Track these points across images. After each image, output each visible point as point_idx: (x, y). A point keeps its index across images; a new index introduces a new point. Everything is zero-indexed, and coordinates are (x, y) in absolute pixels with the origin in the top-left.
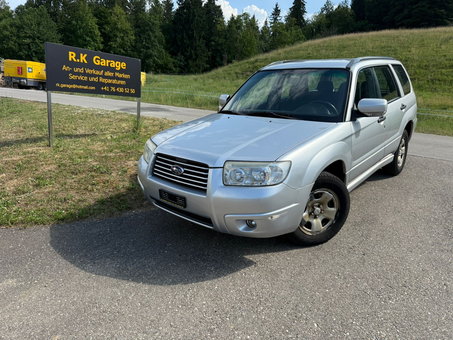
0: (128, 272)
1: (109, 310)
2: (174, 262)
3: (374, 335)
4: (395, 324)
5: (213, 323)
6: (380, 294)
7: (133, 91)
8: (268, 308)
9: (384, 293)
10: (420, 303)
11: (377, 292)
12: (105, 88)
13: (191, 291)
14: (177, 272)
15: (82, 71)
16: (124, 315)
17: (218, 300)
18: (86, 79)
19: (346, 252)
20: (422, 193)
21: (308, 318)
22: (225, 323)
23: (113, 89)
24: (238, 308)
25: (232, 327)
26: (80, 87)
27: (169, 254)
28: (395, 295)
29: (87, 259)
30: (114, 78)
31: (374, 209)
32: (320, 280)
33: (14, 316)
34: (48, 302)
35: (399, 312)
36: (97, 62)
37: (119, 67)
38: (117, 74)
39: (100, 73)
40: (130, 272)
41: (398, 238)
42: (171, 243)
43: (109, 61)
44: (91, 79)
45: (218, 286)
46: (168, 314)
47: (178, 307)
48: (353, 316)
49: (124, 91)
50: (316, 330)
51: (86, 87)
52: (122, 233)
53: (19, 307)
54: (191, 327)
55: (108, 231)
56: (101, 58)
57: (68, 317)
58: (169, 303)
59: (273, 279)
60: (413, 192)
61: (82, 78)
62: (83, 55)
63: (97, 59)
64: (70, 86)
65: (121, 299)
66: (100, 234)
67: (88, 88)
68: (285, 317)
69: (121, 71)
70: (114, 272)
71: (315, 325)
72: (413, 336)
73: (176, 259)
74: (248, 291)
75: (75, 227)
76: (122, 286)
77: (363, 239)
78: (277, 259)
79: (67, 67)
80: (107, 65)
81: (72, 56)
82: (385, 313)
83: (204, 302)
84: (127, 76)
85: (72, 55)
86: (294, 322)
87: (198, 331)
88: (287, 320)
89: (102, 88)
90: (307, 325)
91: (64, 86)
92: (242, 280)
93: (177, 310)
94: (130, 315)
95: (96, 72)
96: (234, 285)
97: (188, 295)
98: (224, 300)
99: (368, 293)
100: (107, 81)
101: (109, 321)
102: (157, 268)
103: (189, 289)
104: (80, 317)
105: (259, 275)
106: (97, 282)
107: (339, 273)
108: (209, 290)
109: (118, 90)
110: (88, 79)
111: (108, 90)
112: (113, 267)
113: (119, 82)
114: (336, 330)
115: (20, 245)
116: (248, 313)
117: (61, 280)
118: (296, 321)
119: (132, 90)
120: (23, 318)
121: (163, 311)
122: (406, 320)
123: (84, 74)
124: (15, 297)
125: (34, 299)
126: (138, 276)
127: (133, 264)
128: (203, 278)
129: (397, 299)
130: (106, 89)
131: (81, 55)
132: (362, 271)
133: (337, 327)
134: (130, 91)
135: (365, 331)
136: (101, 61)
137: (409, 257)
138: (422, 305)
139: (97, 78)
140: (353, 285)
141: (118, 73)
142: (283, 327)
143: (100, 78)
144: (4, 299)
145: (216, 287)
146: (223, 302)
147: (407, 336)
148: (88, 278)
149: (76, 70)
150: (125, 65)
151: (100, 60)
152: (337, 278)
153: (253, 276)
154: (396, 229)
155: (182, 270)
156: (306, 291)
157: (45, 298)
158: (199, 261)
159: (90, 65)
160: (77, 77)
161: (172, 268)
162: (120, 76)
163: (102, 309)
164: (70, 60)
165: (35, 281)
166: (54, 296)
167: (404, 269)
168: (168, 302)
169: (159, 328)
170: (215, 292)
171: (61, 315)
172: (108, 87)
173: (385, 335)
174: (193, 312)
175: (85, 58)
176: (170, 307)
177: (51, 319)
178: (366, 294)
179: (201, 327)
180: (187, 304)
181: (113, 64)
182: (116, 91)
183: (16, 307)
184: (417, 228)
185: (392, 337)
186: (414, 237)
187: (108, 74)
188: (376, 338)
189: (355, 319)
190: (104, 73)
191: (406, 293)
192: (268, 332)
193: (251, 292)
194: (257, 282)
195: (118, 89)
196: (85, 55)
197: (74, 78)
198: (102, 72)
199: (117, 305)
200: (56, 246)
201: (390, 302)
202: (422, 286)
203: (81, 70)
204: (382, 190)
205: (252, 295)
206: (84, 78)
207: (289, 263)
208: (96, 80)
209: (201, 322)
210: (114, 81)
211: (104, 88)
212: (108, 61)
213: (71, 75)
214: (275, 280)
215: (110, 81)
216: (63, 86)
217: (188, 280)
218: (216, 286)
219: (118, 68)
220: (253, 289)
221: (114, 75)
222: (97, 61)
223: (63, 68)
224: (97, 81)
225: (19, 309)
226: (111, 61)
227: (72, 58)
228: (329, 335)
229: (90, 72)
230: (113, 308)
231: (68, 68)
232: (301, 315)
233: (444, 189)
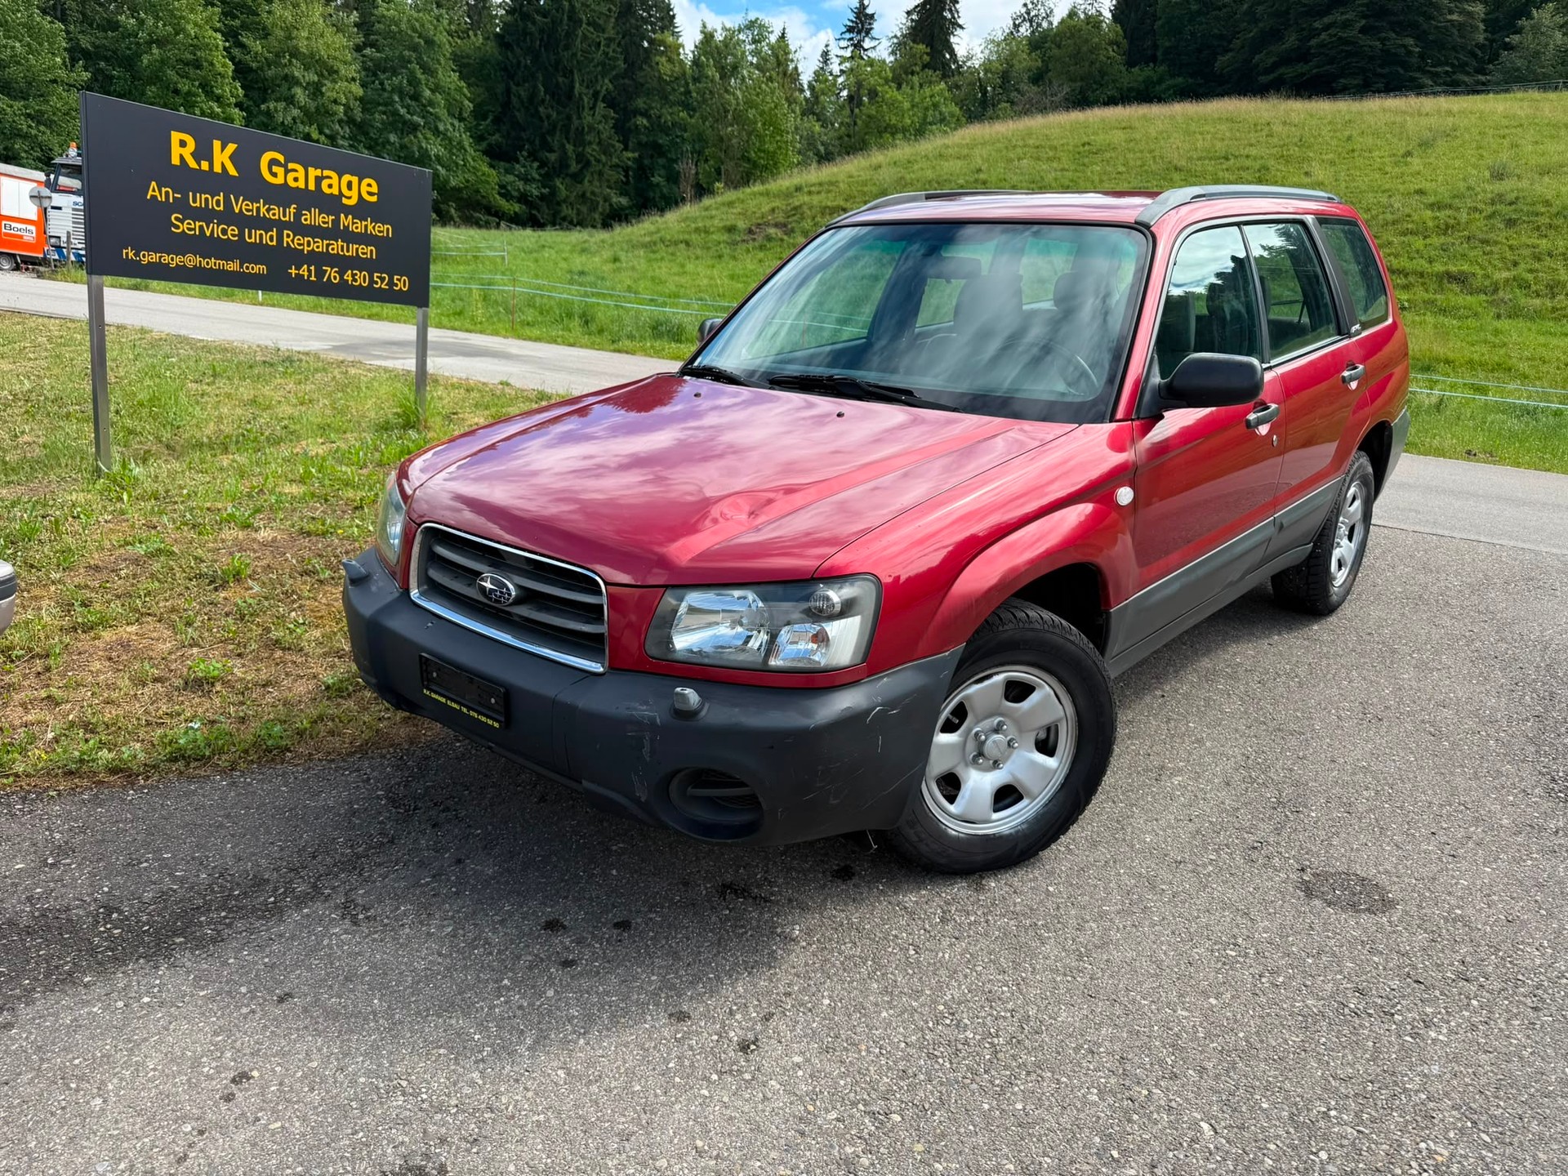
0: (491, 953)
1: (454, 1102)
2: (650, 911)
3: (1410, 1155)
4: (1467, 1111)
5: (848, 1136)
6: (1393, 1006)
7: (402, 284)
8: (1028, 1073)
9: (1404, 1002)
10: (1528, 1037)
11: (1379, 1001)
12: (304, 271)
13: (738, 1017)
14: (670, 946)
15: (218, 205)
16: (513, 1117)
17: (846, 1049)
18: (233, 235)
19: (1239, 860)
20: (1437, 653)
21: (1173, 1104)
22: (891, 1134)
23: (332, 274)
24: (922, 1077)
25: (919, 1147)
26: (212, 263)
27: (628, 882)
28: (1443, 1011)
29: (326, 909)
30: (334, 233)
31: (1295, 711)
32: (1178, 965)
33: (88, 1138)
34: (209, 1078)
35: (1470, 1071)
36: (275, 175)
37: (354, 193)
38: (346, 221)
39: (284, 216)
40: (499, 952)
41: (1401, 808)
42: (623, 842)
43: (318, 172)
44: (250, 237)
45: (830, 997)
46: (677, 1107)
47: (706, 1079)
48: (1325, 1089)
49: (372, 281)
50: (1212, 1146)
51: (232, 266)
52: (435, 804)
53: (99, 1101)
54: (774, 1154)
55: (378, 797)
56: (287, 161)
57: (304, 1135)
58: (671, 1065)
59: (1016, 965)
60: (1406, 649)
61: (218, 232)
62: (223, 148)
63: (273, 162)
64: (173, 260)
65: (488, 1055)
66: (354, 813)
67: (241, 267)
68: (1095, 1104)
69: (362, 210)
70: (440, 954)
71: (1205, 1126)
72: (1541, 1155)
73: (655, 898)
74: (941, 1012)
75: (250, 784)
76: (482, 1008)
77: (1286, 816)
78: (1015, 892)
79: (163, 190)
80: (312, 187)
81: (181, 148)
82: (1425, 1075)
83: (797, 1059)
84: (383, 230)
85: (183, 144)
86: (1130, 1121)
87: (802, 1166)
88: (1103, 1111)
89: (293, 271)
90: (1176, 1129)
91: (154, 257)
92: (911, 972)
93: (705, 1092)
94: (536, 1118)
95: (268, 210)
96: (885, 991)
97: (732, 1034)
98: (864, 1047)
99: (1352, 1006)
100: (309, 242)
101: (464, 1145)
102: (594, 937)
103: (731, 1009)
104: (350, 1131)
105: (966, 950)
106: (383, 995)
107: (1234, 937)
108: (804, 1013)
109: (350, 279)
110: (241, 235)
111: (313, 278)
112: (429, 934)
113: (353, 250)
114: (1278, 1142)
115: (54, 858)
116: (962, 1092)
117: (243, 990)
118: (1135, 1117)
119: (399, 280)
120: (125, 1145)
121: (656, 1096)
122: (1501, 1099)
123: (228, 216)
124: (77, 1062)
125: (154, 1070)
126: (530, 968)
127: (502, 922)
128: (770, 967)
129: (1453, 1024)
130: (306, 274)
131: (217, 144)
132: (1313, 929)
133: (1281, 1132)
134: (391, 283)
135: (1376, 1144)
136: (287, 171)
137: (1453, 877)
138: (1537, 1043)
139: (274, 234)
140: (1292, 978)
141: (350, 217)
142: (1097, 1139)
143: (285, 232)
144: (34, 1073)
145: (826, 1002)
146: (864, 1053)
147: (1520, 1155)
148: (346, 978)
149: (198, 201)
150: (375, 189)
151: (285, 166)
152: (1234, 954)
153: (947, 956)
154: (1385, 779)
155: (688, 939)
156: (1141, 1007)
157: (196, 1063)
158: (742, 903)
159: (250, 183)
160: (201, 227)
161: (651, 934)
162: (358, 227)
163: (424, 1096)
164: (176, 161)
165: (141, 997)
166: (229, 1055)
167: (1446, 920)
168: (666, 1061)
169: (658, 1164)
170: (825, 1019)
171: (272, 1127)
172: (312, 268)
173: (1446, 1153)
174: (766, 1098)
175: (231, 158)
176: (677, 1080)
177: (236, 1144)
178: (1346, 1010)
179: (808, 1154)
180: (735, 1068)
181: (333, 183)
182: (343, 282)
183: (88, 1103)
184: (1452, 773)
185: (1472, 1160)
186: (1450, 805)
187: (313, 217)
188: (1420, 1165)
189: (1333, 1103)
190: (298, 215)
191: (1474, 1002)
192: (1049, 1161)
193: (953, 1014)
194: (966, 976)
195: (348, 276)
196: (231, 147)
197: (189, 229)
198: (292, 210)
199: (480, 1082)
200: (193, 859)
201: (1433, 1034)
202: (1520, 977)
203: (217, 202)
204: (1306, 643)
205: (958, 1026)
206: (224, 232)
207: (1058, 908)
208: (271, 239)
209: (802, 1134)
210: (336, 247)
211: (298, 268)
212: (313, 173)
213: (177, 219)
214: (1025, 970)
215: (319, 245)
216: (149, 258)
217: (718, 978)
218: (823, 996)
219: (350, 198)
220: (959, 1004)
221: (336, 222)
222: (273, 169)
223: (150, 193)
224: (274, 243)
225: (102, 1109)
226: (326, 173)
227: (181, 156)
228: (1262, 1162)
229: (247, 210)
230: (467, 1090)
231: (167, 193)
232: (1145, 1092)
233: (1502, 639)
